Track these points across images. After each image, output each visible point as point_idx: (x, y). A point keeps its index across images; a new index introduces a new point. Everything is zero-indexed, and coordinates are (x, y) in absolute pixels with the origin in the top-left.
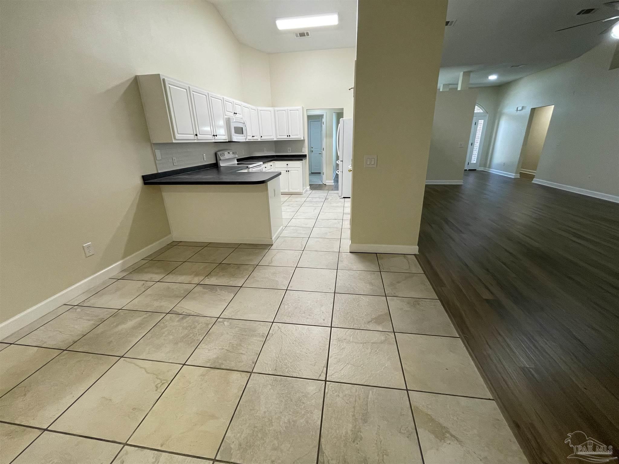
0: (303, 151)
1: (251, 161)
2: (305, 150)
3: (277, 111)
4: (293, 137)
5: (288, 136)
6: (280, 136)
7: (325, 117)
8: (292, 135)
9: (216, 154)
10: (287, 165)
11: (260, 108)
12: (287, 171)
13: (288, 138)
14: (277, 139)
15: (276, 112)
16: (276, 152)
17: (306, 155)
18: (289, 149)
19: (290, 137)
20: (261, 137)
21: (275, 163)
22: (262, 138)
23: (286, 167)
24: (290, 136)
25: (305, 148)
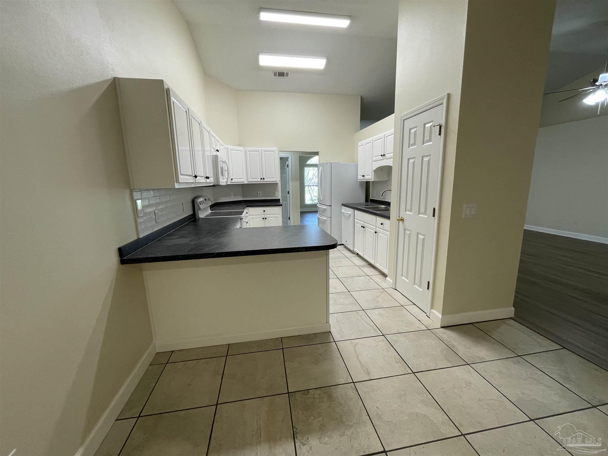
0: (276, 194)
1: (226, 208)
2: (278, 194)
3: (249, 151)
4: (267, 180)
5: (261, 179)
6: (251, 178)
7: (290, 160)
8: (266, 178)
9: (193, 202)
10: (264, 211)
11: (230, 147)
12: (263, 219)
13: (262, 182)
14: (249, 182)
15: (248, 153)
16: (243, 197)
17: (280, 199)
18: (260, 193)
19: (264, 180)
20: (232, 179)
21: (248, 209)
22: (233, 181)
23: (263, 214)
24: (264, 179)
25: (278, 191)
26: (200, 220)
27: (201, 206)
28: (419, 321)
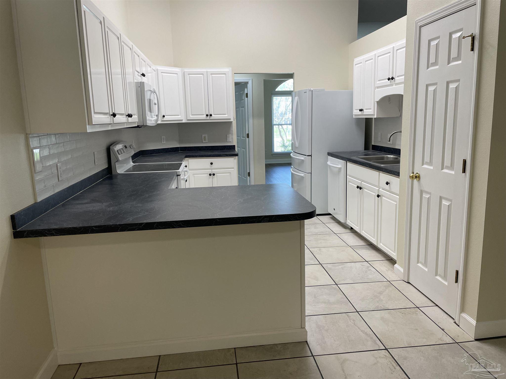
0: (230, 139)
1: (155, 158)
2: (232, 138)
3: (188, 74)
4: (217, 117)
5: (207, 115)
6: (192, 115)
7: (250, 85)
8: (214, 115)
10: (212, 164)
11: (160, 68)
12: (210, 175)
13: (208, 120)
14: (188, 120)
15: (187, 77)
16: (180, 142)
17: (235, 146)
18: (205, 137)
19: (212, 118)
20: (164, 116)
21: (188, 161)
23: (209, 167)
24: (211, 115)
25: (232, 134)
26: (119, 177)
27: (119, 156)
28: (443, 330)
